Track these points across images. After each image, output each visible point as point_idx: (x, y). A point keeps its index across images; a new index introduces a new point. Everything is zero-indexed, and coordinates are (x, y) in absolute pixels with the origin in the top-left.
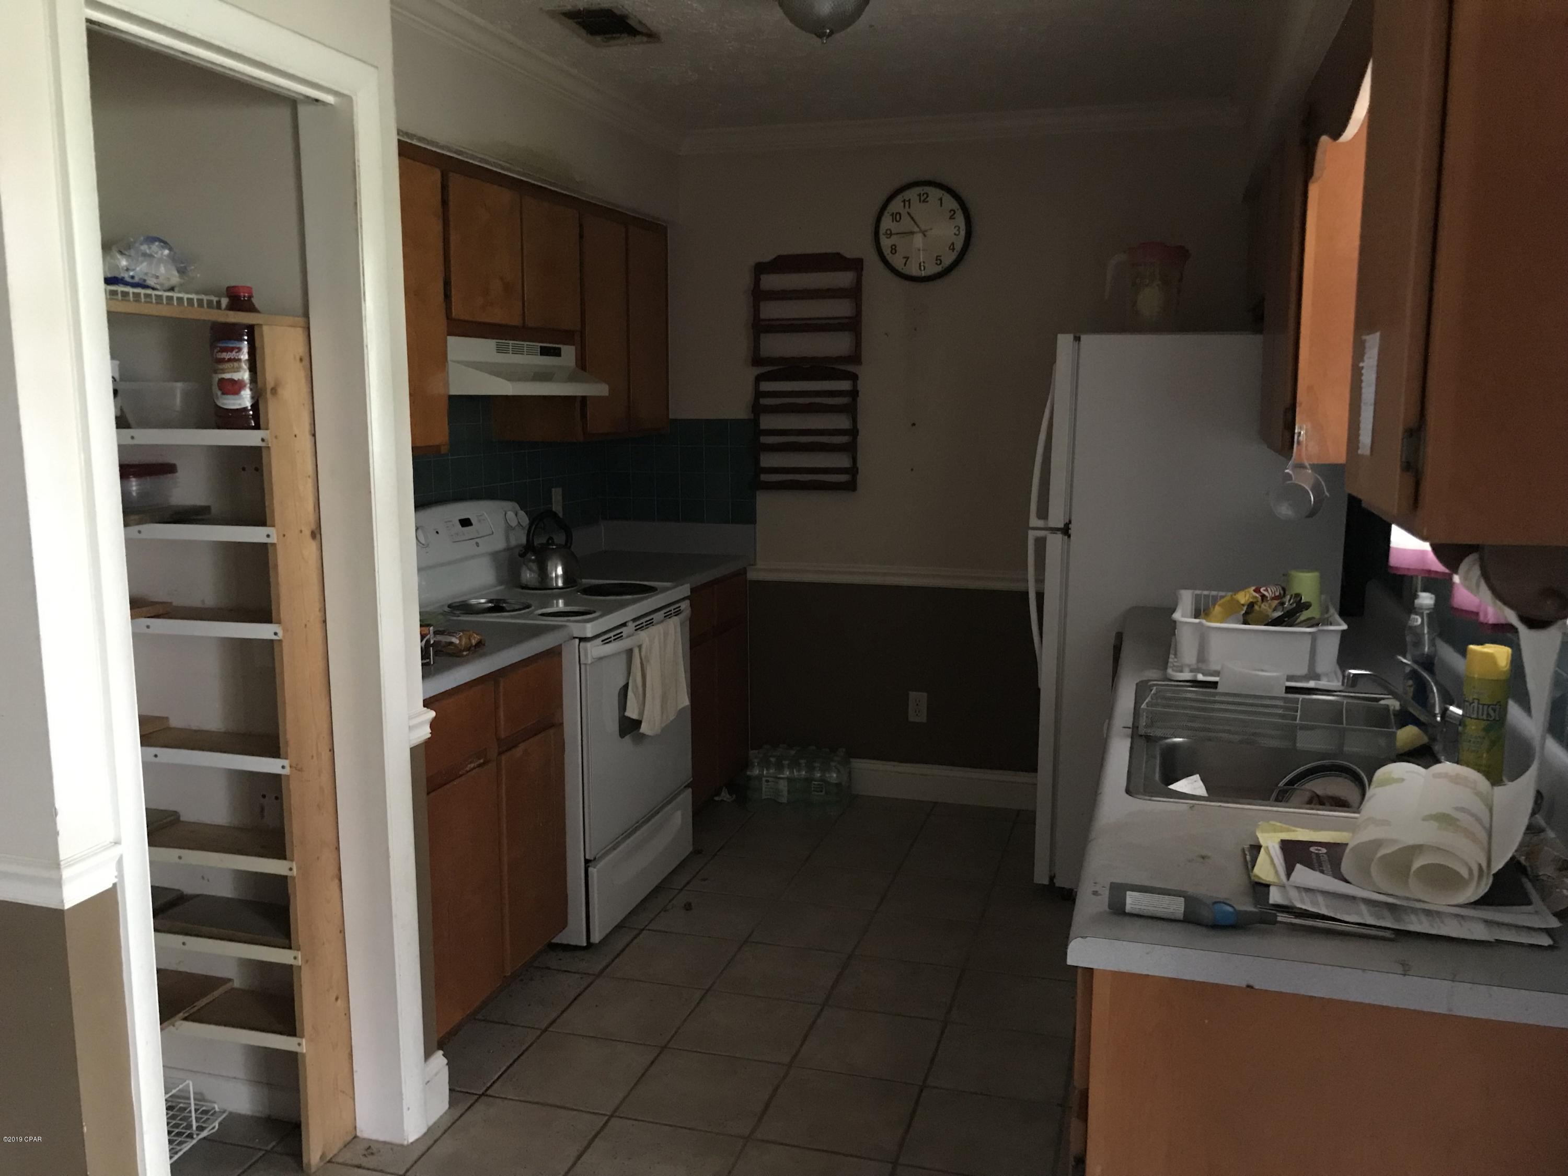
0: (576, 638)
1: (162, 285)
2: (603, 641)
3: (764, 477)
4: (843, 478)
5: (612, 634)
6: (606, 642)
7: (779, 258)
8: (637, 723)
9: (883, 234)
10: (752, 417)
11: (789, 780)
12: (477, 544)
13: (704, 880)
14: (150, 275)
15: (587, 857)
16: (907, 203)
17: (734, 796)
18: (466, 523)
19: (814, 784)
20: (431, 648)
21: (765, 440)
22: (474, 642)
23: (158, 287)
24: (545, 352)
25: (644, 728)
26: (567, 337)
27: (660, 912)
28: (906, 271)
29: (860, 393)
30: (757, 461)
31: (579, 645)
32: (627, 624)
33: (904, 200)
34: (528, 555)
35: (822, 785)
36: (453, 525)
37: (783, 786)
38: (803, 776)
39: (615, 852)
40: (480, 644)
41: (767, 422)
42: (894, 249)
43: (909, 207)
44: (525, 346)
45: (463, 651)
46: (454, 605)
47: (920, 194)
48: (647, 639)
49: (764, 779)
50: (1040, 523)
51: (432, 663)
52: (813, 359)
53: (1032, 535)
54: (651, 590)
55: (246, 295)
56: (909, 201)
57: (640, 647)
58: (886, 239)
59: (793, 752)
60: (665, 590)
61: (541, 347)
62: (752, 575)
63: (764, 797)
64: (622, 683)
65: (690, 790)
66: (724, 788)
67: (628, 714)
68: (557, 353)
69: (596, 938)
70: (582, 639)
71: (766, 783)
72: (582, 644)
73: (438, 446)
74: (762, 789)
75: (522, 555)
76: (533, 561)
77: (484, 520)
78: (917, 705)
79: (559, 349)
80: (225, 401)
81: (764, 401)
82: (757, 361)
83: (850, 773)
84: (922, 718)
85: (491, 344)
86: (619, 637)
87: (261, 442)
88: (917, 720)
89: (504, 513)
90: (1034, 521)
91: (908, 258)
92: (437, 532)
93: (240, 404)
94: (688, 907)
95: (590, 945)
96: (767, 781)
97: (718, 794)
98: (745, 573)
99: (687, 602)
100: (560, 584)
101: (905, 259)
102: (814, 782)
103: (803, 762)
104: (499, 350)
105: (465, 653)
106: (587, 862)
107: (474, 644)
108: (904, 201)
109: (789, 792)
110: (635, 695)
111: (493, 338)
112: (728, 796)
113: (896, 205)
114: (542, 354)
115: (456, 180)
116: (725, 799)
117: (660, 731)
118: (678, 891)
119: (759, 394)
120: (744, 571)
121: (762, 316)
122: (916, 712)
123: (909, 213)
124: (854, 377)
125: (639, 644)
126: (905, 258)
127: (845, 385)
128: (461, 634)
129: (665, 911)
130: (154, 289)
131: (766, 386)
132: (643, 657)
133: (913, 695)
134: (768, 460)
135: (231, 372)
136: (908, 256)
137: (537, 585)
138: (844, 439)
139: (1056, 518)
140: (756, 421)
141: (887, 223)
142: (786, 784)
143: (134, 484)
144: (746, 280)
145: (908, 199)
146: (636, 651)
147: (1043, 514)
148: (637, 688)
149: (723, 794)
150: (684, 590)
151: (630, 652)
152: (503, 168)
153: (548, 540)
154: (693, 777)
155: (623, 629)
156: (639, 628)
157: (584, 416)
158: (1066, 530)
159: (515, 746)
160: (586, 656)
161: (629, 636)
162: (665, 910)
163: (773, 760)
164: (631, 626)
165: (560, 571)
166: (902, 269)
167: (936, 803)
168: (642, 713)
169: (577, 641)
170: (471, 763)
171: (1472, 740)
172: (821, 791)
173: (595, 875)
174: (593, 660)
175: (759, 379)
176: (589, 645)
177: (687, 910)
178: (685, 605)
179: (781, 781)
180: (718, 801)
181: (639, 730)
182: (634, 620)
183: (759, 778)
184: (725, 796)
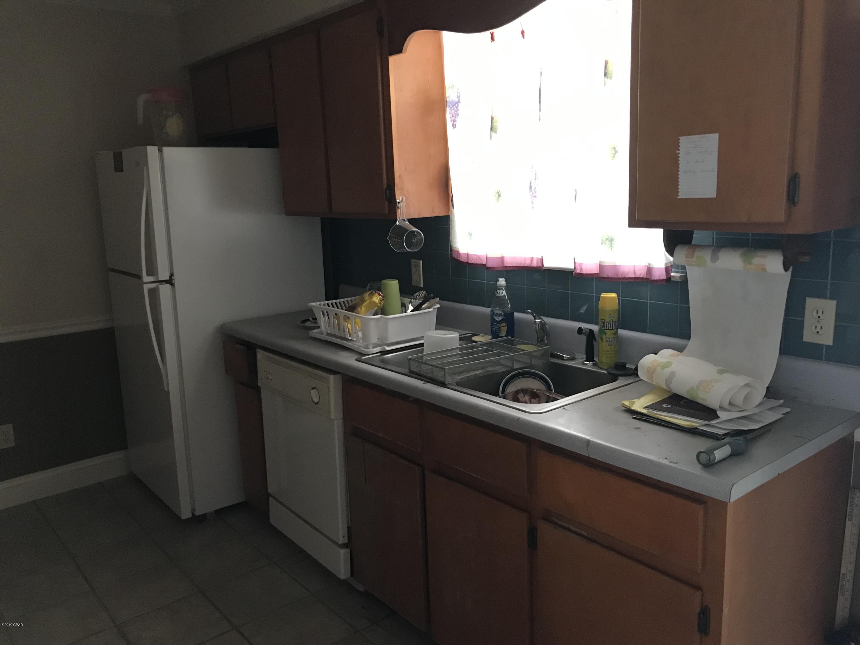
50: (151, 279)
53: (146, 287)
84: (11, 443)
88: (7, 446)
90: (146, 278)
139: (164, 275)
147: (152, 270)
158: (170, 282)
171: (610, 340)
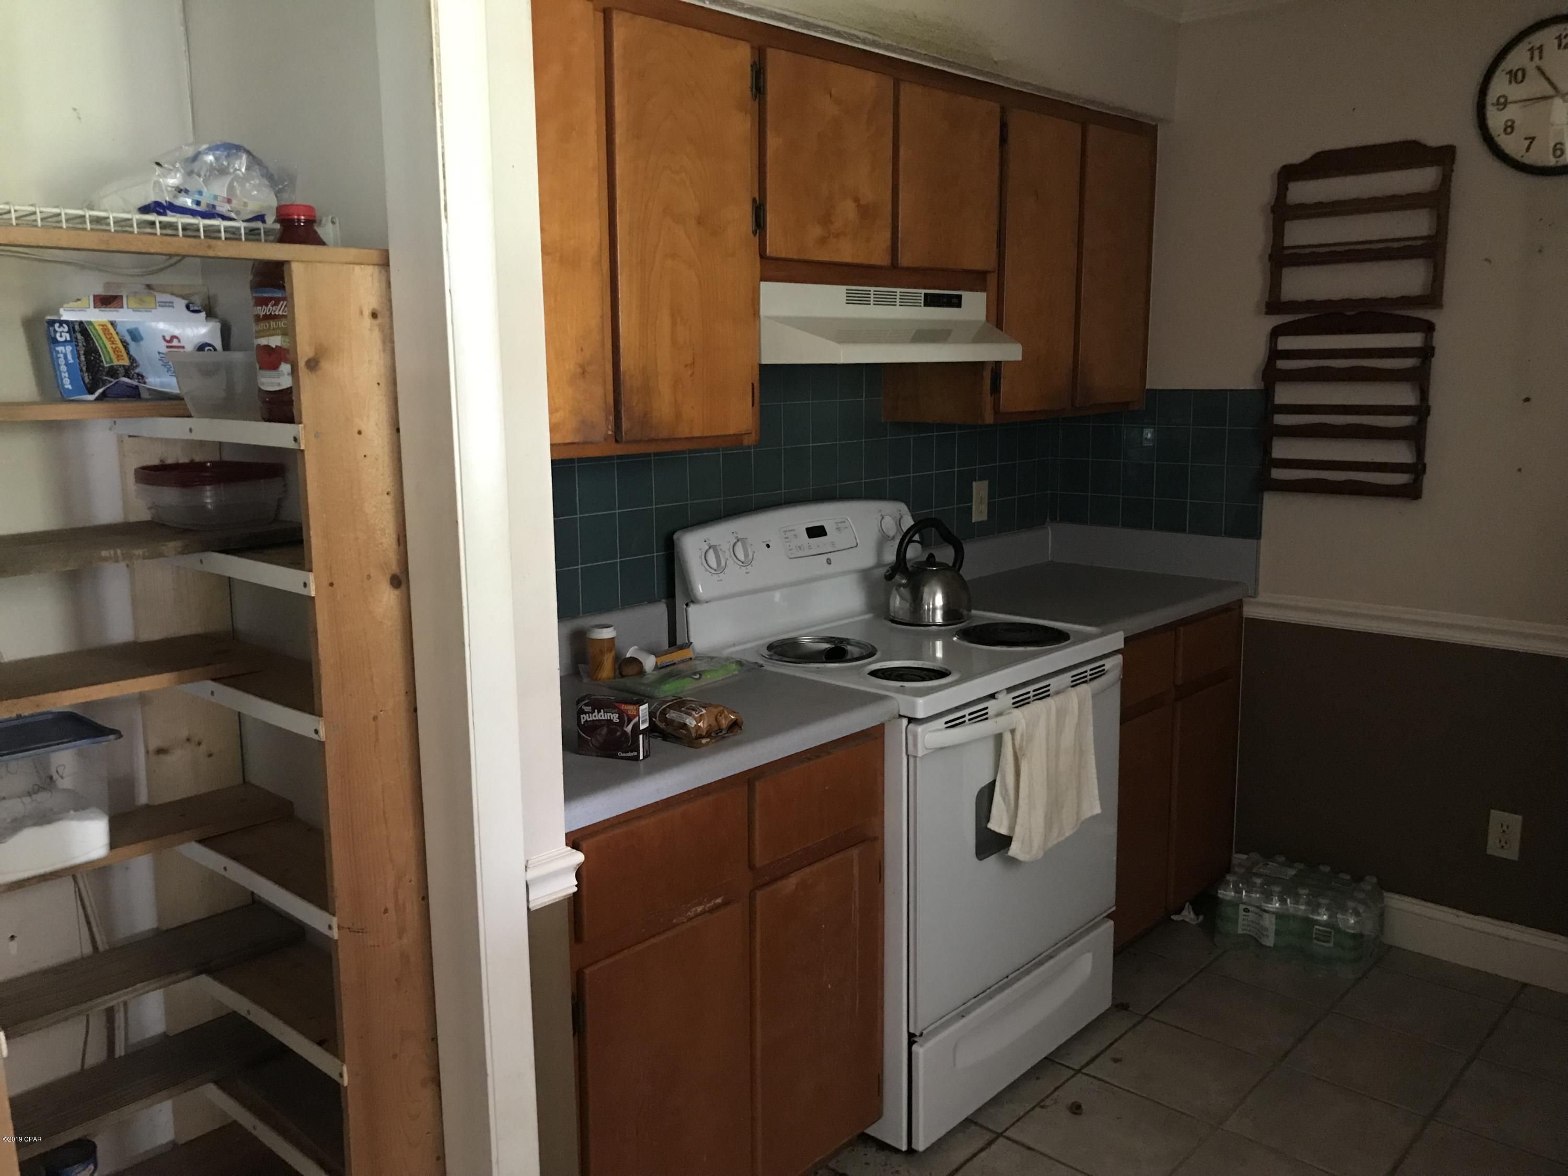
0: (905, 717)
1: (238, 213)
2: (946, 723)
3: (1278, 474)
4: (1400, 479)
5: (966, 712)
6: (953, 725)
7: (1318, 156)
8: (1005, 841)
9: (1493, 104)
10: (1261, 385)
11: (1279, 916)
12: (829, 562)
13: (1116, 1060)
14: (219, 199)
15: (912, 1031)
16: (1536, 53)
17: (1201, 918)
18: (816, 532)
19: (1316, 929)
20: (641, 736)
21: (1281, 419)
22: (724, 723)
23: (233, 215)
24: (931, 301)
25: (1015, 850)
26: (976, 280)
27: (1033, 1109)
28: (1531, 159)
29: (1437, 351)
30: (1267, 450)
31: (907, 727)
32: (996, 695)
33: (1532, 48)
34: (897, 577)
35: (1330, 933)
36: (795, 536)
37: (1269, 922)
38: (1300, 913)
39: (964, 1020)
40: (735, 726)
41: (1285, 394)
42: (1510, 127)
43: (1541, 58)
44: (898, 292)
45: (703, 737)
46: (775, 644)
47: (1561, 35)
48: (1023, 721)
49: (1242, 907)
51: (641, 757)
52: (1363, 301)
54: (1058, 638)
55: (302, 217)
56: (1541, 48)
57: (1013, 732)
58: (1498, 113)
59: (1292, 872)
60: (1086, 638)
61: (925, 294)
62: (1251, 611)
63: (1240, 931)
64: (987, 780)
65: (1111, 923)
66: (1187, 904)
67: (992, 826)
68: (955, 302)
69: (921, 1145)
70: (911, 720)
71: (1244, 913)
72: (911, 726)
73: (738, 437)
74: (1237, 920)
75: (889, 577)
76: (904, 586)
77: (846, 528)
78: (1504, 831)
79: (959, 297)
80: (263, 380)
81: (1282, 364)
82: (1274, 305)
83: (1382, 915)
84: (1512, 853)
85: (840, 291)
86: (982, 716)
87: (293, 442)
88: (1504, 854)
89: (880, 518)
91: (1533, 139)
92: (768, 546)
93: (279, 384)
94: (1076, 1109)
95: (911, 1151)
96: (1246, 910)
97: (1179, 911)
98: (1241, 607)
99: (1119, 658)
100: (939, 619)
101: (1528, 142)
102: (1317, 927)
103: (1303, 891)
104: (852, 300)
105: (704, 741)
106: (912, 1039)
107: (724, 726)
108: (1531, 50)
109: (1277, 933)
110: (1004, 800)
111: (843, 284)
112: (1192, 915)
113: (1518, 58)
114: (927, 304)
115: (777, 60)
116: (1187, 920)
117: (1041, 855)
118: (1072, 1072)
119: (1274, 354)
120: (1240, 604)
121: (1287, 242)
122: (1500, 841)
123: (1539, 69)
124: (1428, 328)
125: (1012, 727)
126: (1526, 139)
127: (1413, 340)
128: (704, 711)
129: (1042, 1107)
130: (224, 218)
131: (1285, 343)
132: (1017, 746)
133: (1496, 816)
134: (1282, 449)
135: (268, 336)
136: (1533, 135)
137: (907, 618)
138: (1406, 421)
140: (1267, 392)
141: (1500, 86)
142: (1274, 920)
143: (208, 494)
144: (1265, 192)
145: (1538, 45)
146: (1007, 737)
148: (1006, 790)
149: (1185, 913)
150: (1116, 640)
151: (999, 738)
152: (864, 42)
153: (928, 559)
154: (1116, 905)
155: (990, 704)
156: (1020, 703)
157: (995, 388)
159: (785, 876)
160: (915, 745)
161: (1000, 714)
162: (1041, 1105)
163: (1258, 881)
164: (1005, 700)
165: (939, 600)
166: (1522, 157)
167: (1525, 985)
168: (1012, 827)
169: (905, 722)
170: (700, 904)
172: (1328, 942)
173: (921, 1057)
174: (926, 752)
175: (1276, 333)
176: (920, 729)
177: (1075, 1113)
178: (1114, 664)
179: (1266, 915)
180: (1177, 921)
181: (1007, 853)
182: (1009, 690)
183: (1235, 904)
184: (1188, 915)
